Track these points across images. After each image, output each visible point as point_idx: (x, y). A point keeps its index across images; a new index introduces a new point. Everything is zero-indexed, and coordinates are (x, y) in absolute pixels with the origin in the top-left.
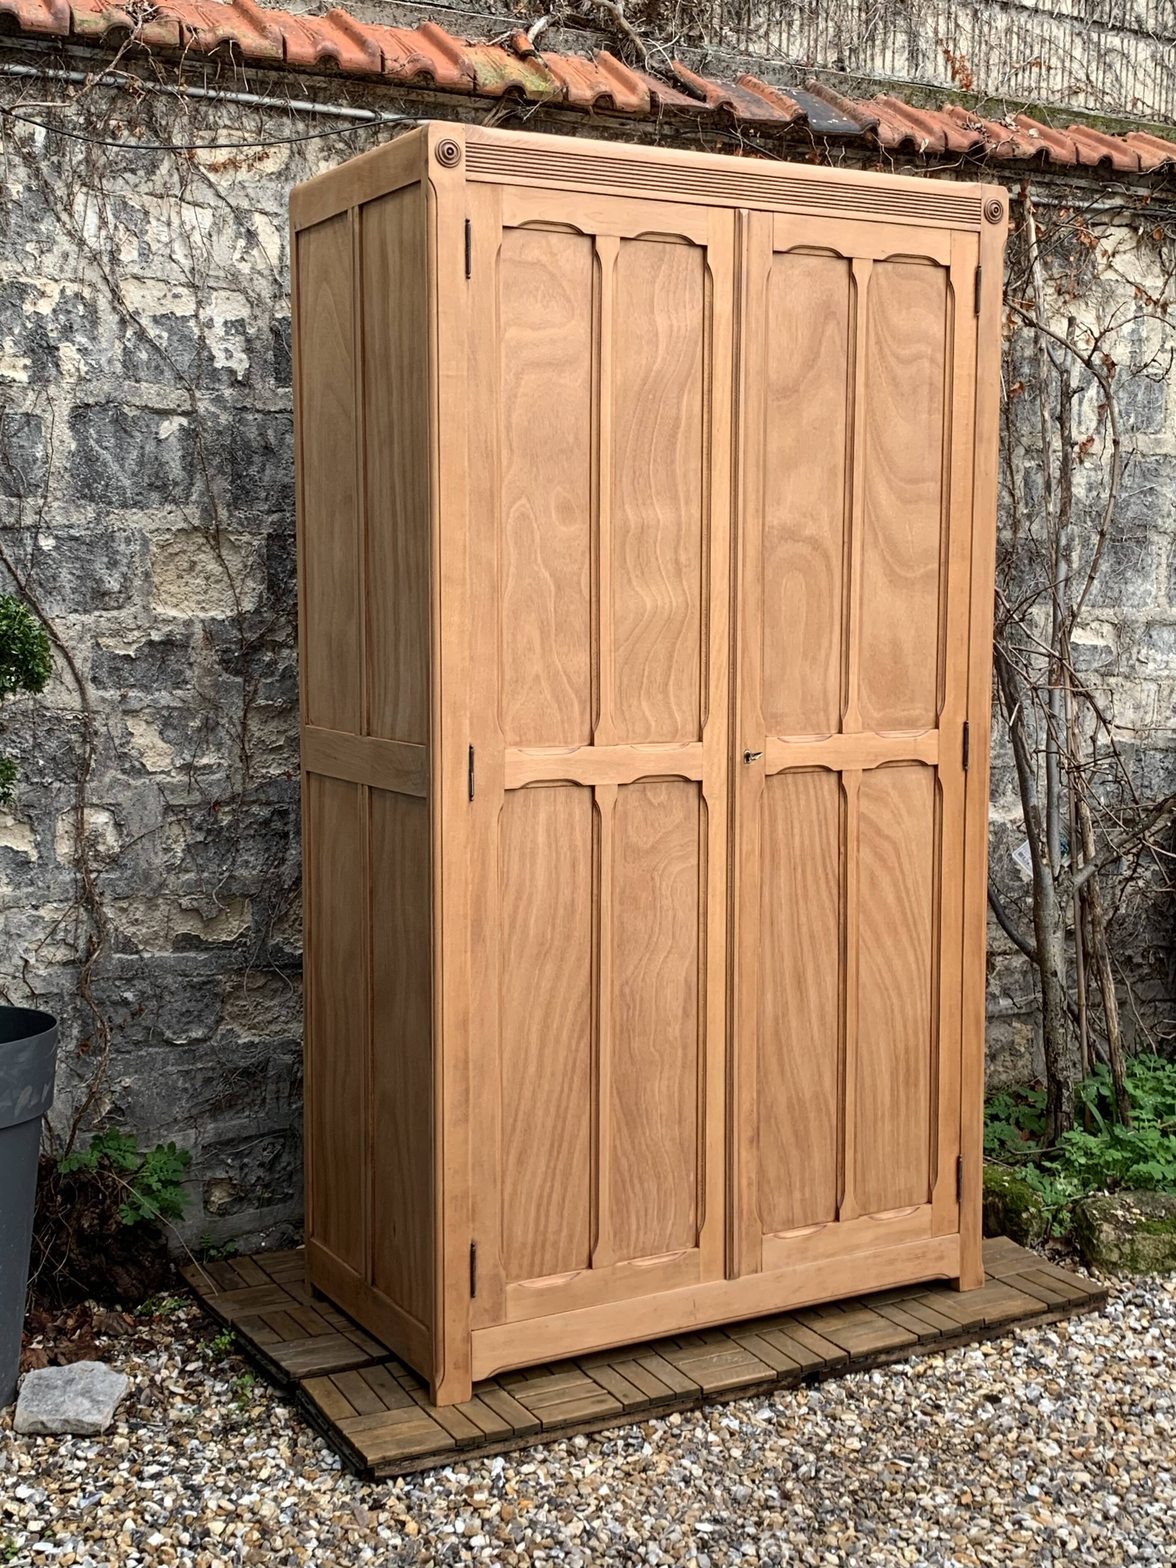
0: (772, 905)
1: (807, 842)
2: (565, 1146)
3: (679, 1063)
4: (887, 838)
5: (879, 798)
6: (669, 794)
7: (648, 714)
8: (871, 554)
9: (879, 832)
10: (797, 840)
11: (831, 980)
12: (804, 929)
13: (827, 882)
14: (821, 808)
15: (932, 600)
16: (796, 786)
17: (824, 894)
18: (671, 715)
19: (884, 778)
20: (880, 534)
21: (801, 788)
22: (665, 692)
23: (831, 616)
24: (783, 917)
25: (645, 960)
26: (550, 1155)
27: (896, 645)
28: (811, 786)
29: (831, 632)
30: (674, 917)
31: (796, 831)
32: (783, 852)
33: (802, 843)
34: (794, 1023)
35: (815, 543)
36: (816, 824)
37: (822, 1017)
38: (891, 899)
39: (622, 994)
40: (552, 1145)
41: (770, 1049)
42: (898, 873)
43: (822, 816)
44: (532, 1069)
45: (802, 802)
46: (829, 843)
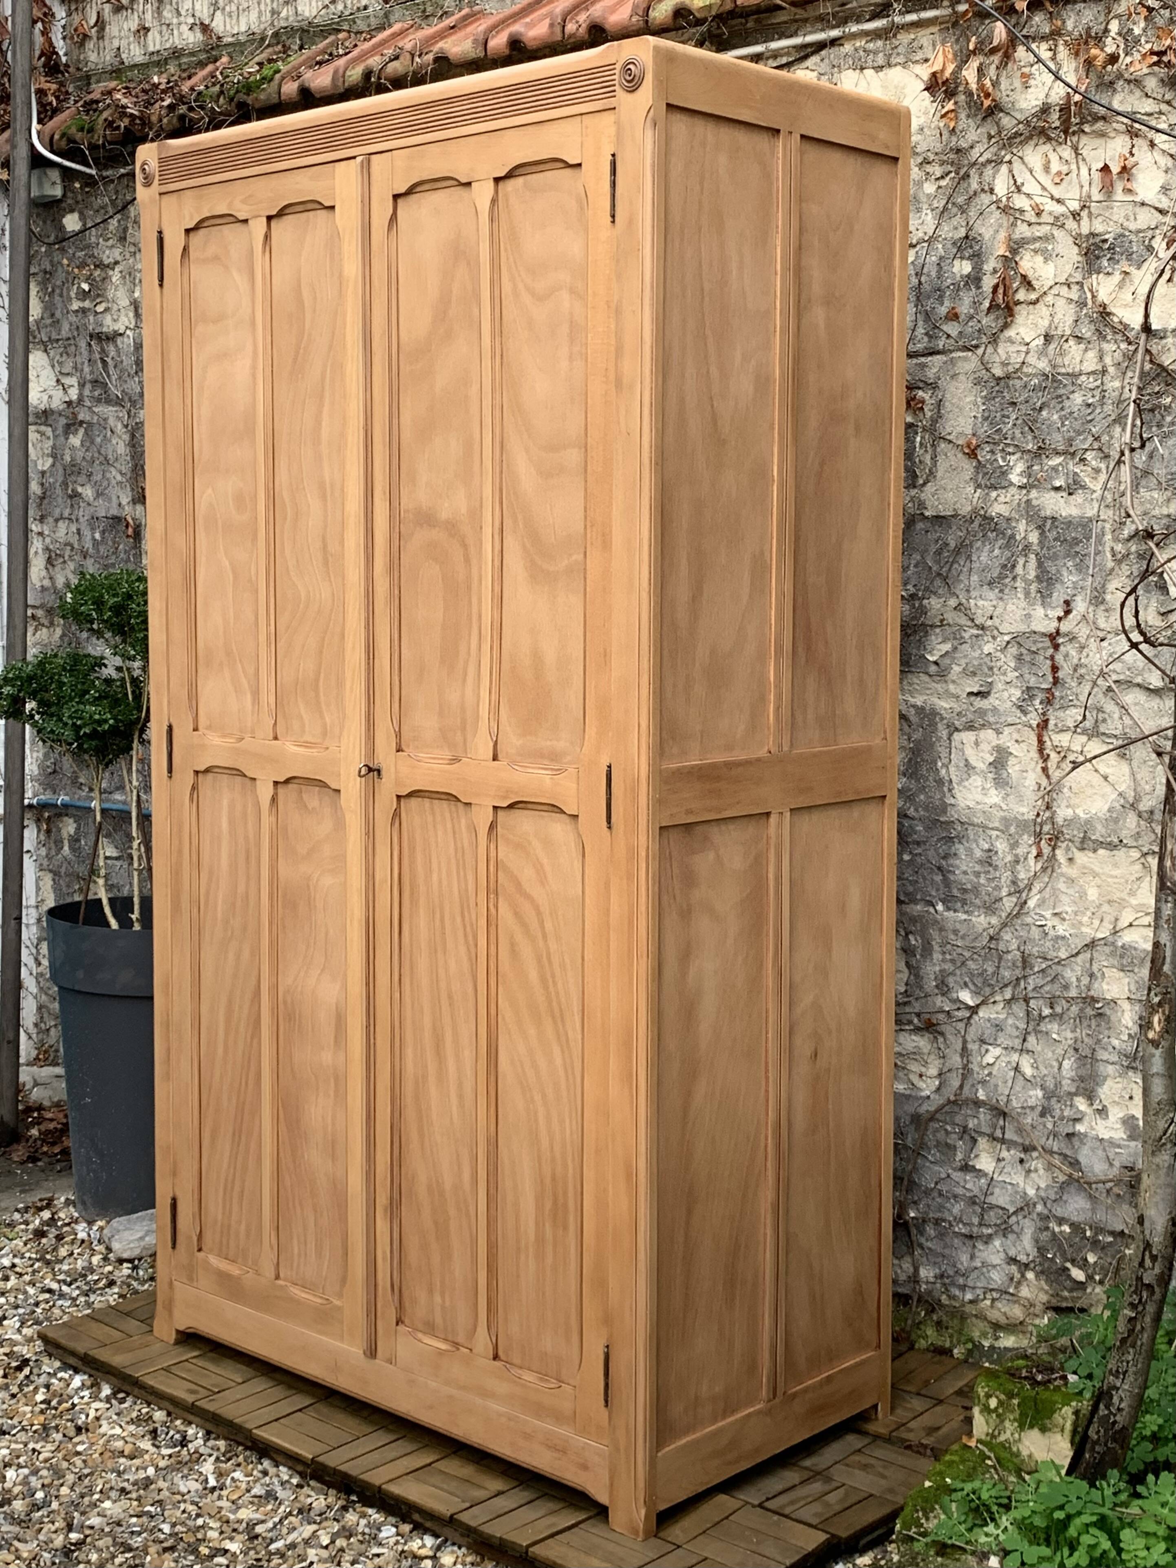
0: (411, 945)
1: (445, 883)
2: (243, 1138)
3: (332, 1093)
4: (528, 897)
5: (521, 847)
6: (320, 800)
7: (303, 712)
8: (510, 542)
9: (518, 885)
10: (435, 877)
11: (468, 1055)
12: (443, 985)
13: (465, 935)
14: (459, 845)
15: (576, 601)
16: (433, 814)
17: (462, 949)
18: (322, 717)
19: (524, 822)
20: (520, 517)
21: (439, 818)
22: (316, 689)
23: (470, 616)
24: (423, 964)
25: (302, 974)
26: (233, 1141)
27: (537, 657)
28: (447, 815)
29: (470, 635)
30: (327, 934)
31: (435, 865)
32: (422, 888)
33: (440, 882)
34: (433, 1091)
35: (451, 527)
36: (453, 861)
37: (461, 1097)
38: (533, 975)
39: (285, 1002)
40: (234, 1134)
41: (410, 1114)
42: (541, 943)
43: (460, 854)
44: (220, 1051)
45: (440, 833)
46: (467, 890)
